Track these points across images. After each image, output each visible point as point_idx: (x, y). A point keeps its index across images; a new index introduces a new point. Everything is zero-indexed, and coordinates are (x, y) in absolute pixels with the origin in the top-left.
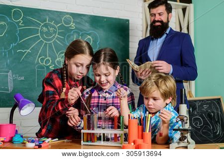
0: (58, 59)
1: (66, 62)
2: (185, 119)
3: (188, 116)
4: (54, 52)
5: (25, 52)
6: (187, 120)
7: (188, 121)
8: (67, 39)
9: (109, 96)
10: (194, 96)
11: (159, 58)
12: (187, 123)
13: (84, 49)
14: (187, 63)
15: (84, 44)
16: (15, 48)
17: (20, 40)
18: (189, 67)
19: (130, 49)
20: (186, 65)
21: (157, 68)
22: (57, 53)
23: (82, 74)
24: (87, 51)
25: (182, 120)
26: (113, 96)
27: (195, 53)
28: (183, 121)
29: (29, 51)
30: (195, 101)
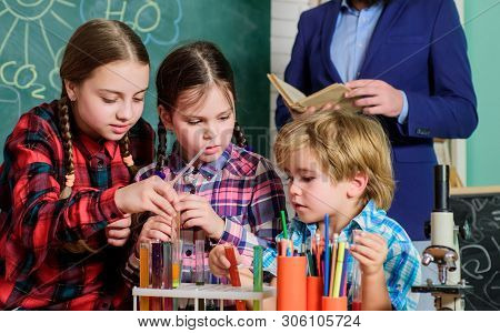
1: (71, 94)
2: (449, 256)
3: (456, 248)
6: (454, 258)
7: (458, 263)
8: (86, 10)
9: (205, 182)
10: (465, 185)
11: (366, 72)
12: (453, 269)
13: (116, 44)
14: (448, 84)
15: (116, 31)
18: (455, 96)
19: (272, 40)
20: (446, 92)
21: (361, 102)
22: (55, 52)
23: (123, 120)
24: (130, 49)
25: (440, 260)
26: (216, 183)
27: (468, 53)
28: (444, 263)
30: (469, 198)
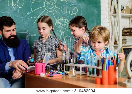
0: (57, 23)
4: (54, 18)
5: (36, 18)
8: (62, 9)
16: (29, 15)
17: (33, 10)
22: (56, 19)
29: (38, 17)
